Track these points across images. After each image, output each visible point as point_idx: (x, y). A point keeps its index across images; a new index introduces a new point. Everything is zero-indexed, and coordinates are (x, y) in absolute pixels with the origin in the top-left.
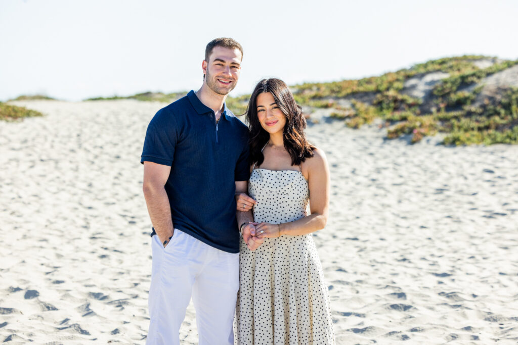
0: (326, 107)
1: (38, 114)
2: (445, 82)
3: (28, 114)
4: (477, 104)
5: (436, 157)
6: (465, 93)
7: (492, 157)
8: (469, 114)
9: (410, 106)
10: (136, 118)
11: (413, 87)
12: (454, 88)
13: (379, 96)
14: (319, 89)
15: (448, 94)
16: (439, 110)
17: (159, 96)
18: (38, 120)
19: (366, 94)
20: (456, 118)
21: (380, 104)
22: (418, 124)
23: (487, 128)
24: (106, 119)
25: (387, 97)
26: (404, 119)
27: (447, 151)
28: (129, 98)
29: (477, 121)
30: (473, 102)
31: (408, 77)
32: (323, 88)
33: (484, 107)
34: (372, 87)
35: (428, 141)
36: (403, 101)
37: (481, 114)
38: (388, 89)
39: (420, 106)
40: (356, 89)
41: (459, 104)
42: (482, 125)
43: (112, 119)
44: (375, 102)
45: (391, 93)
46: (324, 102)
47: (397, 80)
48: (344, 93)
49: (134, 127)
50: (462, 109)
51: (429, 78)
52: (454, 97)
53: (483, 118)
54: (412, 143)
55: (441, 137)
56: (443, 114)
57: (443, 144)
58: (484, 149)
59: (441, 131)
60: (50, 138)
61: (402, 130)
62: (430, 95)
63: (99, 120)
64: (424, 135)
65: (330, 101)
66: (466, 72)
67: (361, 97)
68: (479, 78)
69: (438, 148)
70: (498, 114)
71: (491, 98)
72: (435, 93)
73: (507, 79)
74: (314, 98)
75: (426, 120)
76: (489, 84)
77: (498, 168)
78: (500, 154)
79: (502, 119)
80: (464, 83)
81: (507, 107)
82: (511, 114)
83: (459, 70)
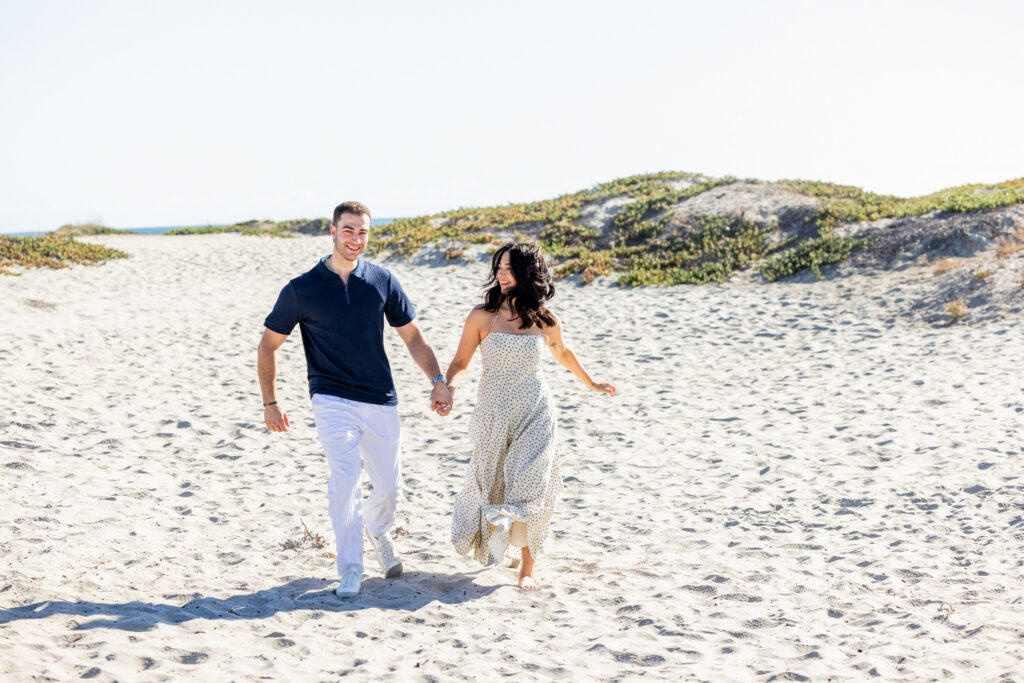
0: (483, 241)
1: (122, 255)
2: (630, 209)
3: (110, 254)
4: (664, 237)
5: (606, 300)
6: (652, 223)
7: (671, 300)
8: (654, 249)
9: (585, 239)
10: (245, 258)
11: (592, 215)
12: (639, 216)
13: (548, 226)
14: (476, 218)
15: (632, 223)
16: (618, 245)
17: (266, 227)
18: (122, 261)
19: (534, 224)
20: (638, 253)
21: (549, 236)
22: (591, 261)
23: (673, 265)
24: (209, 259)
25: (559, 228)
26: (576, 256)
27: (622, 293)
28: (229, 230)
29: (662, 257)
30: (659, 233)
31: (587, 203)
32: (482, 217)
33: (671, 239)
34: (540, 216)
35: (601, 281)
36: (577, 233)
37: (666, 249)
38: (560, 219)
39: (595, 238)
40: (522, 217)
41: (642, 237)
42: (667, 262)
43: (214, 259)
44: (543, 234)
45: (564, 223)
46: (481, 236)
47: (573, 206)
48: (507, 223)
49: (245, 269)
50: (646, 243)
51: (610, 204)
52: (637, 228)
53: (670, 253)
54: (583, 284)
55: (615, 277)
56: (623, 249)
57: (617, 285)
58: (664, 291)
59: (617, 270)
60: (145, 285)
61: (571, 269)
62: (610, 226)
63: (198, 260)
64: (596, 275)
65: (488, 234)
66: (657, 195)
67: (527, 228)
68: (669, 203)
69: (611, 290)
70: (687, 248)
71: (680, 229)
72: (616, 222)
73: (702, 204)
74: (469, 230)
75: (602, 256)
76: (681, 211)
77: (672, 311)
78: (680, 296)
79: (691, 254)
80: (651, 210)
81: (698, 239)
82: (702, 248)
83: (648, 194)
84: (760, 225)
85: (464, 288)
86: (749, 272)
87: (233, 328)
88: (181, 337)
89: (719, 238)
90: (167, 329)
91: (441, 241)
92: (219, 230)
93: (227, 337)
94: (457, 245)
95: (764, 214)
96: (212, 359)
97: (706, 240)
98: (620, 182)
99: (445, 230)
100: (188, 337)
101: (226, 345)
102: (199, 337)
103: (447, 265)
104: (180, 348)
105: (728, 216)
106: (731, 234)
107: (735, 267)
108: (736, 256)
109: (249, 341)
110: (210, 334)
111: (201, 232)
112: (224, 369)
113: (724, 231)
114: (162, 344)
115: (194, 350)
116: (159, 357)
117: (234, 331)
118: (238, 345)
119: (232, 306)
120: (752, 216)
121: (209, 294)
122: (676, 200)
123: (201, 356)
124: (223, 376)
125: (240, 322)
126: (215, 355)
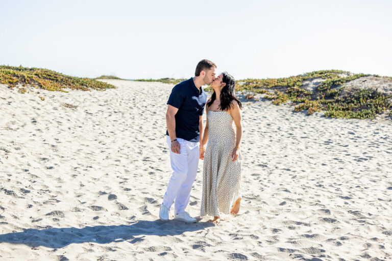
0: (262, 93)
1: (113, 87)
2: (325, 84)
3: (108, 86)
4: (342, 96)
5: (322, 123)
6: (335, 90)
7: (351, 125)
8: (337, 101)
9: (306, 95)
10: (162, 92)
11: (307, 85)
12: (329, 87)
13: (289, 88)
14: (257, 83)
15: (326, 90)
16: (321, 98)
17: (172, 81)
18: (113, 90)
19: (282, 87)
20: (330, 102)
21: (290, 92)
22: (311, 105)
23: (348, 109)
24: (148, 92)
25: (294, 89)
26: (303, 102)
27: (328, 120)
28: (158, 81)
29: (342, 105)
30: (339, 95)
31: (304, 80)
32: (259, 82)
33: (345, 98)
34: (285, 84)
35: (317, 114)
36: (302, 92)
37: (343, 102)
38: (294, 86)
39: (311, 95)
40: (276, 84)
41: (332, 96)
42: (345, 108)
43: (151, 91)
44: (287, 91)
45: (296, 87)
46: (261, 90)
47: (298, 81)
48: (271, 86)
49: (162, 97)
50: (334, 99)
51: (315, 81)
52: (329, 92)
53: (345, 104)
54: (308, 115)
55: (323, 113)
56: (323, 100)
57: (324, 116)
58: (347, 121)
59: (323, 109)
60: (119, 100)
61: (303, 107)
62: (316, 90)
63: (143, 91)
64: (315, 111)
65: (264, 90)
66: (336, 79)
67: (280, 89)
68: (342, 83)
69: (322, 118)
70: (353, 102)
71: (348, 94)
72: (319, 88)
73: (356, 83)
74: (255, 87)
75: (315, 102)
76: (348, 86)
77: (356, 132)
78: (356, 124)
79: (355, 105)
80: (334, 85)
81: (358, 99)
82: (360, 102)
83: (331, 78)
84: (385, 95)
85: (256, 112)
86: (383, 115)
87: (154, 124)
88: (129, 127)
89: (367, 99)
90: (124, 122)
91: (244, 91)
92: (154, 81)
93: (150, 129)
94: (251, 93)
95: (386, 90)
96: (141, 141)
97: (361, 99)
98: (316, 73)
99: (245, 86)
100: (132, 128)
101: (150, 133)
102: (138, 128)
103: (247, 101)
104: (127, 133)
105: (370, 90)
106: (372, 98)
107: (377, 112)
108: (376, 107)
109: (160, 131)
110: (143, 127)
111: (148, 81)
112: (146, 148)
113: (369, 96)
114: (119, 130)
115: (134, 135)
116: (116, 138)
117: (154, 126)
118: (155, 134)
119: (155, 113)
120: (380, 90)
121: (146, 107)
122: (345, 81)
123: (136, 139)
124: (145, 153)
125: (158, 121)
126: (143, 139)
